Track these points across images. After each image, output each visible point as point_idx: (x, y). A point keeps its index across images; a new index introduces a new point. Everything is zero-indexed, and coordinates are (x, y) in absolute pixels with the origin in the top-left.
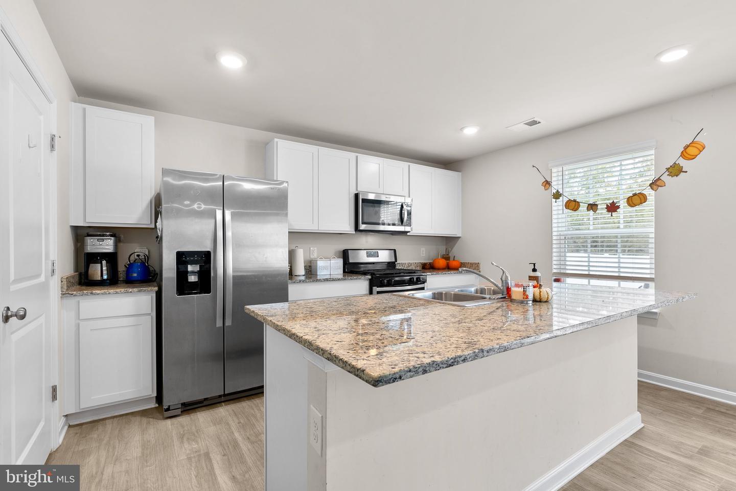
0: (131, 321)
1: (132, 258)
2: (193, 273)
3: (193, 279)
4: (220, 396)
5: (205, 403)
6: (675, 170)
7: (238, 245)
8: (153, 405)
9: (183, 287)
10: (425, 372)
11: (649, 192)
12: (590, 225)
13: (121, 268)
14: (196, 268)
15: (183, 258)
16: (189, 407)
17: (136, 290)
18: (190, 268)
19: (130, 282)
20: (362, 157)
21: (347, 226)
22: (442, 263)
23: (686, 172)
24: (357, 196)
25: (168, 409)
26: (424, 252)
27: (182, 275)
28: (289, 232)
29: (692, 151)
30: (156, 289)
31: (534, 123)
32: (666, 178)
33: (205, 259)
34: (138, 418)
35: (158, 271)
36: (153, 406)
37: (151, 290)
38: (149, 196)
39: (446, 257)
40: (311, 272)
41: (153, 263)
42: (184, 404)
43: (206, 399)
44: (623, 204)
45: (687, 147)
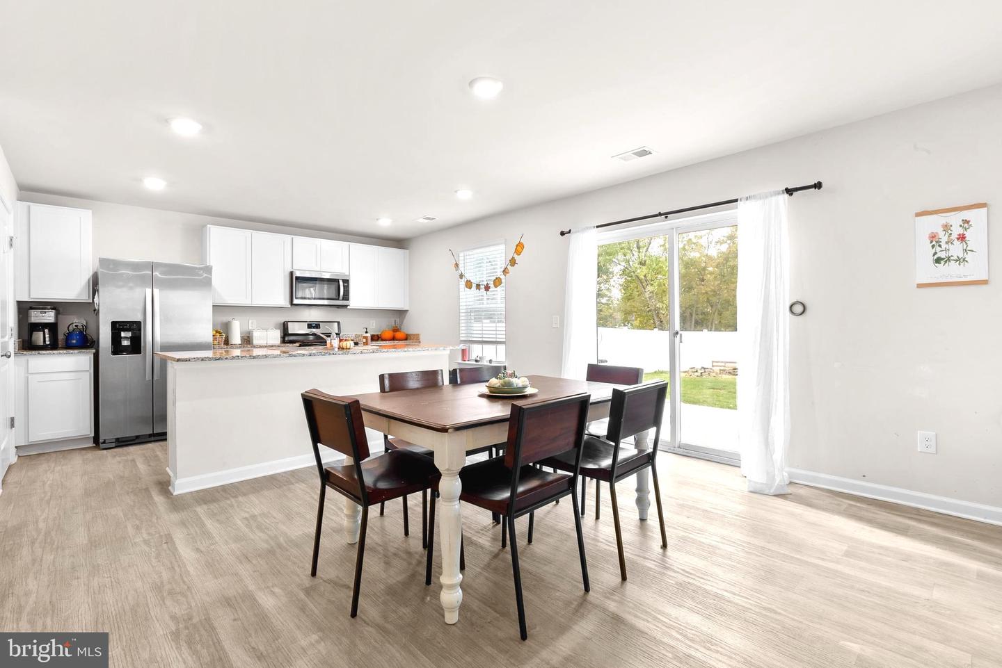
0: (72, 375)
1: (71, 328)
2: (126, 338)
3: (125, 343)
4: (150, 436)
5: (136, 441)
6: (513, 262)
8: (91, 444)
9: (117, 349)
11: (502, 277)
13: (61, 337)
14: (129, 334)
15: (117, 327)
16: (122, 443)
17: (76, 351)
18: (123, 334)
19: (68, 346)
20: (297, 239)
21: (281, 299)
22: (389, 334)
24: (291, 273)
25: (104, 443)
26: (374, 324)
27: (116, 339)
28: (213, 306)
29: (519, 248)
30: (94, 351)
31: (429, 219)
32: (509, 267)
33: (136, 328)
34: (78, 451)
35: (95, 339)
36: (91, 445)
37: (89, 352)
38: (87, 276)
39: (396, 330)
40: (247, 340)
41: (91, 332)
42: (117, 440)
43: (137, 437)
44: (492, 285)
45: (517, 246)
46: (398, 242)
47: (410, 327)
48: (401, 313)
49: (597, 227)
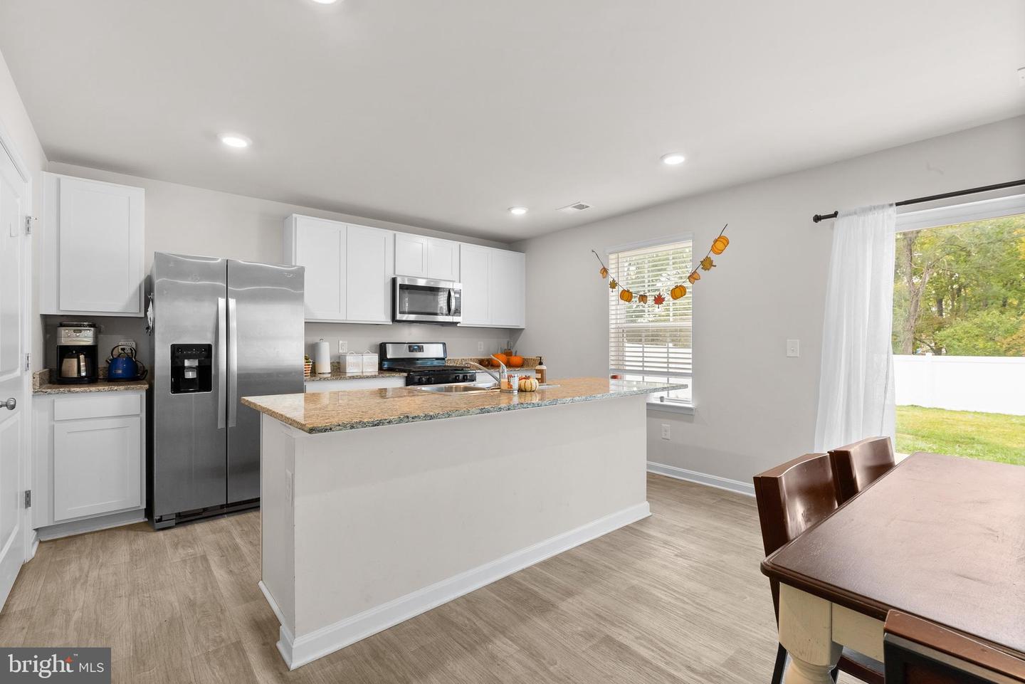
0: (117, 423)
1: (115, 353)
2: (191, 368)
3: (190, 375)
4: (222, 507)
5: (204, 515)
6: (707, 264)
7: (243, 337)
8: (142, 519)
9: (179, 384)
10: (352, 427)
11: (688, 284)
12: (669, 316)
13: (102, 364)
14: (195, 363)
15: (179, 352)
16: (185, 519)
17: (122, 388)
18: (187, 363)
19: (112, 379)
20: (400, 235)
21: (383, 317)
22: (501, 359)
23: (715, 266)
24: (394, 281)
25: (160, 520)
26: (482, 347)
27: (177, 370)
28: (305, 322)
29: (720, 245)
30: (147, 386)
31: (581, 207)
32: (701, 271)
33: (205, 353)
34: (124, 533)
35: (147, 367)
36: (142, 521)
37: (141, 388)
38: (139, 278)
39: (509, 353)
40: (338, 369)
41: (142, 358)
42: (179, 515)
43: (205, 510)
44: (668, 297)
45: (716, 241)
46: (510, 243)
47: (526, 349)
48: (513, 333)
49: (897, 204)
